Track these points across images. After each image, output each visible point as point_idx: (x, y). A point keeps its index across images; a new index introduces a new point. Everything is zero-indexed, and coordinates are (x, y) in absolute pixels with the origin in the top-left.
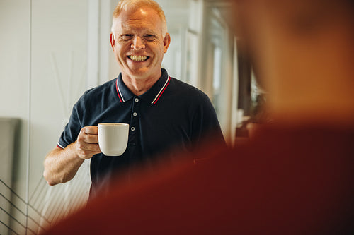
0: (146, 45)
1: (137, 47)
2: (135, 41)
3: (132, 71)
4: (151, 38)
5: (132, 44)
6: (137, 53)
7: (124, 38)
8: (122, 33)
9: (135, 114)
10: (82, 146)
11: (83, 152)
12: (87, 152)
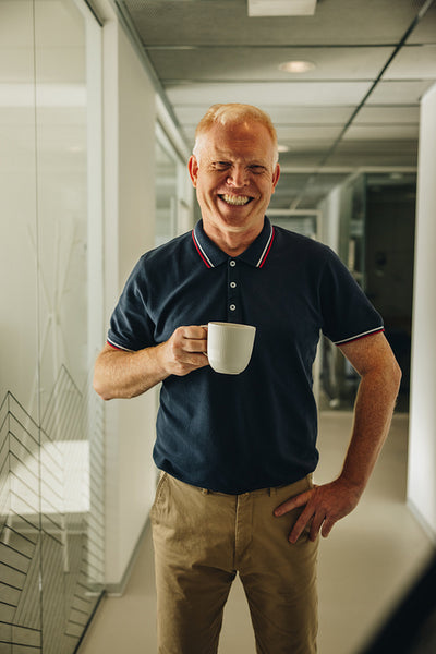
0: (251, 180)
1: (239, 183)
2: (235, 174)
3: (225, 221)
4: (259, 170)
5: (229, 176)
6: (237, 192)
7: (217, 167)
8: (215, 158)
9: (233, 285)
10: (178, 357)
11: (180, 366)
12: (185, 366)
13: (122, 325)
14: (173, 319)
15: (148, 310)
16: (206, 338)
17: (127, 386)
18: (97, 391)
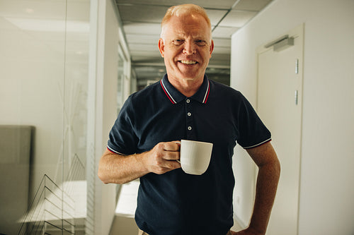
0: (197, 50)
1: (190, 52)
2: (187, 46)
3: (183, 75)
4: (201, 44)
5: (183, 49)
6: (188, 57)
7: (176, 43)
8: (174, 38)
9: (189, 114)
10: (160, 163)
11: (160, 169)
12: (164, 169)
13: (117, 138)
14: (151, 136)
15: (134, 129)
16: (179, 150)
17: (121, 178)
18: (100, 178)
